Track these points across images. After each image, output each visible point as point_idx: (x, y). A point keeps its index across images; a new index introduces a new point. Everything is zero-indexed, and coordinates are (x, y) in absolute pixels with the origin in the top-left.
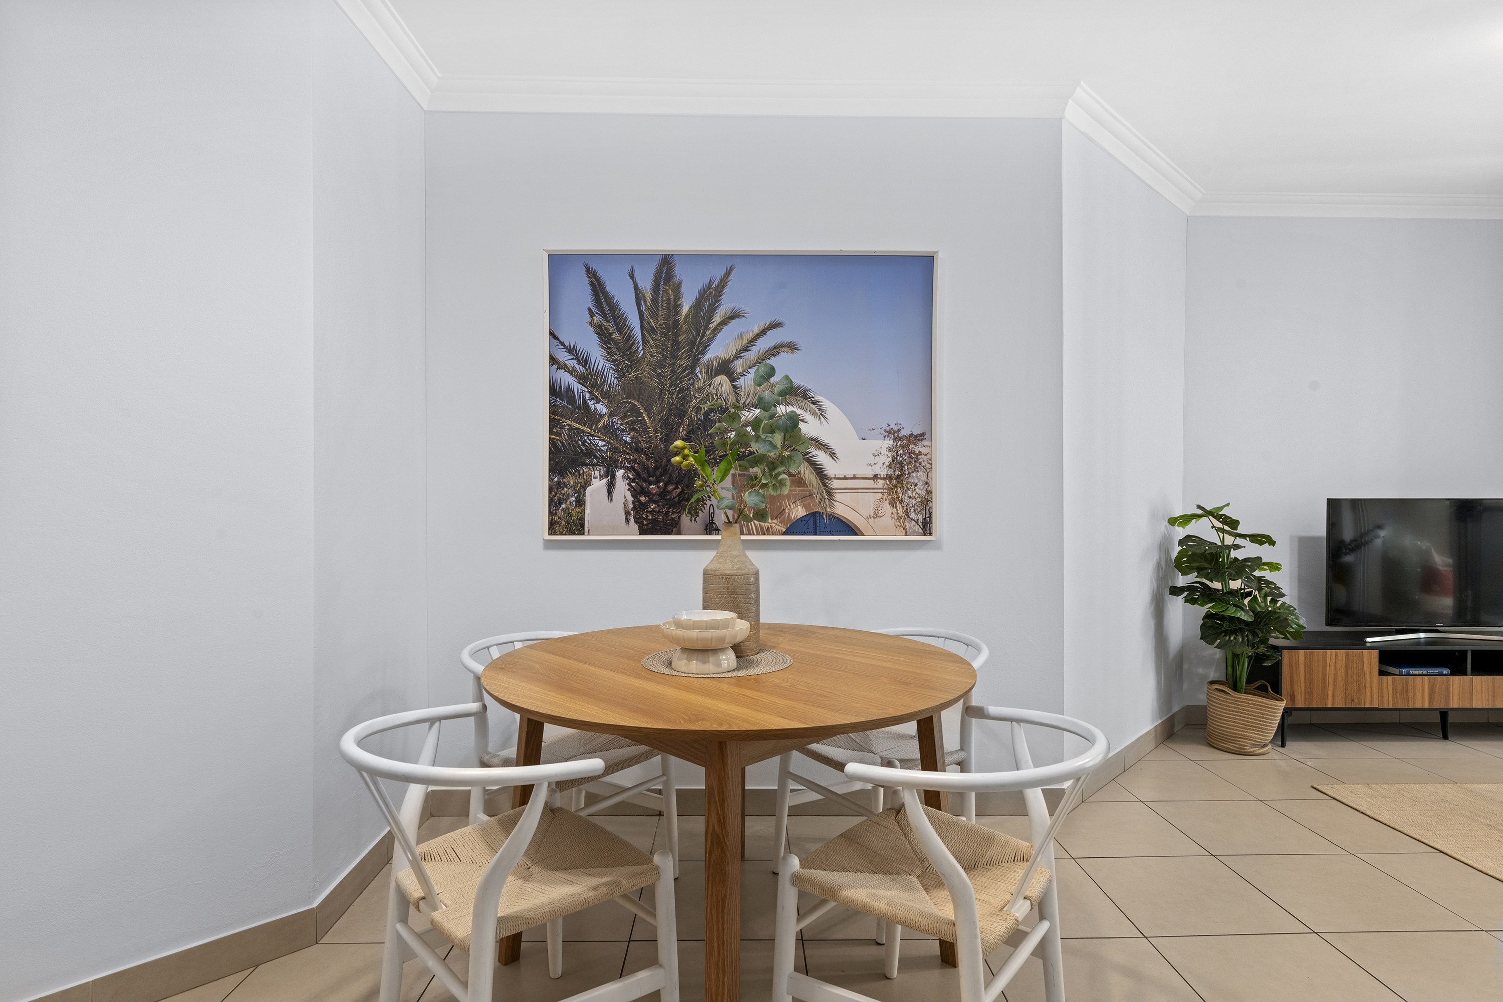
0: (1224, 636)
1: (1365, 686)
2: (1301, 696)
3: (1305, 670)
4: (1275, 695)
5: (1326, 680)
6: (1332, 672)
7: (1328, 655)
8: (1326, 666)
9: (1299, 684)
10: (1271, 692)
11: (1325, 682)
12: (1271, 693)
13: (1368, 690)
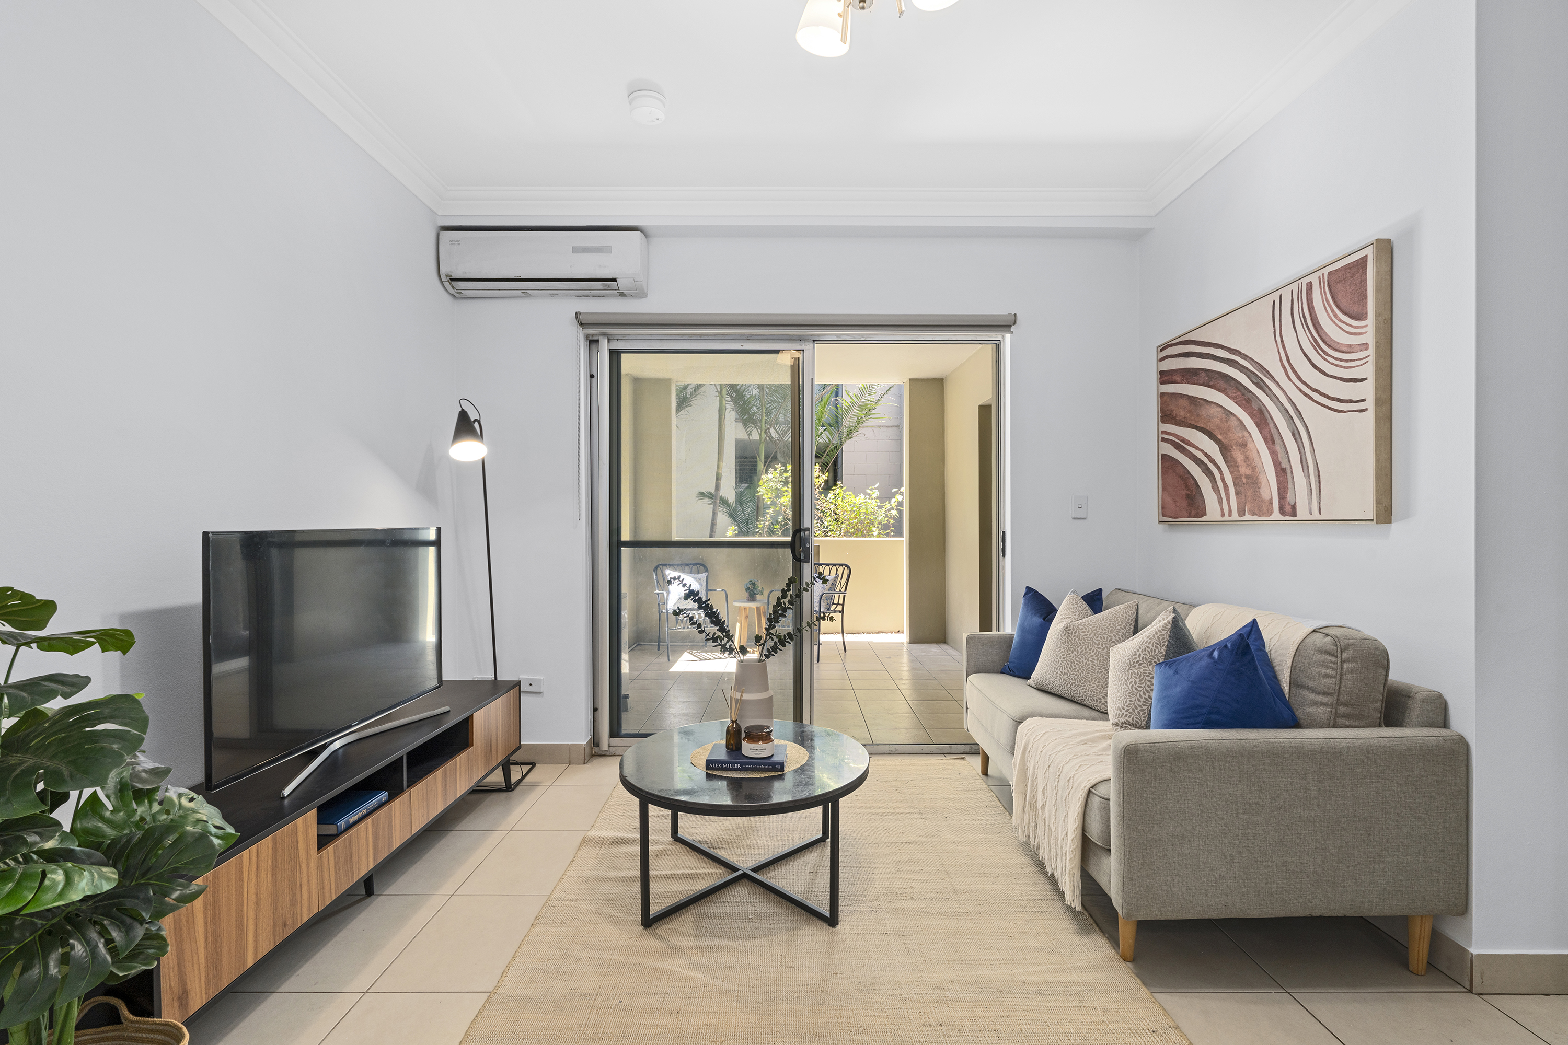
0: (25, 970)
1: (301, 885)
2: (200, 982)
3: (205, 918)
4: (144, 1023)
5: (244, 914)
6: (253, 890)
7: (244, 863)
8: (242, 885)
9: (195, 959)
10: (132, 1017)
11: (242, 921)
12: (132, 1022)
13: (305, 889)
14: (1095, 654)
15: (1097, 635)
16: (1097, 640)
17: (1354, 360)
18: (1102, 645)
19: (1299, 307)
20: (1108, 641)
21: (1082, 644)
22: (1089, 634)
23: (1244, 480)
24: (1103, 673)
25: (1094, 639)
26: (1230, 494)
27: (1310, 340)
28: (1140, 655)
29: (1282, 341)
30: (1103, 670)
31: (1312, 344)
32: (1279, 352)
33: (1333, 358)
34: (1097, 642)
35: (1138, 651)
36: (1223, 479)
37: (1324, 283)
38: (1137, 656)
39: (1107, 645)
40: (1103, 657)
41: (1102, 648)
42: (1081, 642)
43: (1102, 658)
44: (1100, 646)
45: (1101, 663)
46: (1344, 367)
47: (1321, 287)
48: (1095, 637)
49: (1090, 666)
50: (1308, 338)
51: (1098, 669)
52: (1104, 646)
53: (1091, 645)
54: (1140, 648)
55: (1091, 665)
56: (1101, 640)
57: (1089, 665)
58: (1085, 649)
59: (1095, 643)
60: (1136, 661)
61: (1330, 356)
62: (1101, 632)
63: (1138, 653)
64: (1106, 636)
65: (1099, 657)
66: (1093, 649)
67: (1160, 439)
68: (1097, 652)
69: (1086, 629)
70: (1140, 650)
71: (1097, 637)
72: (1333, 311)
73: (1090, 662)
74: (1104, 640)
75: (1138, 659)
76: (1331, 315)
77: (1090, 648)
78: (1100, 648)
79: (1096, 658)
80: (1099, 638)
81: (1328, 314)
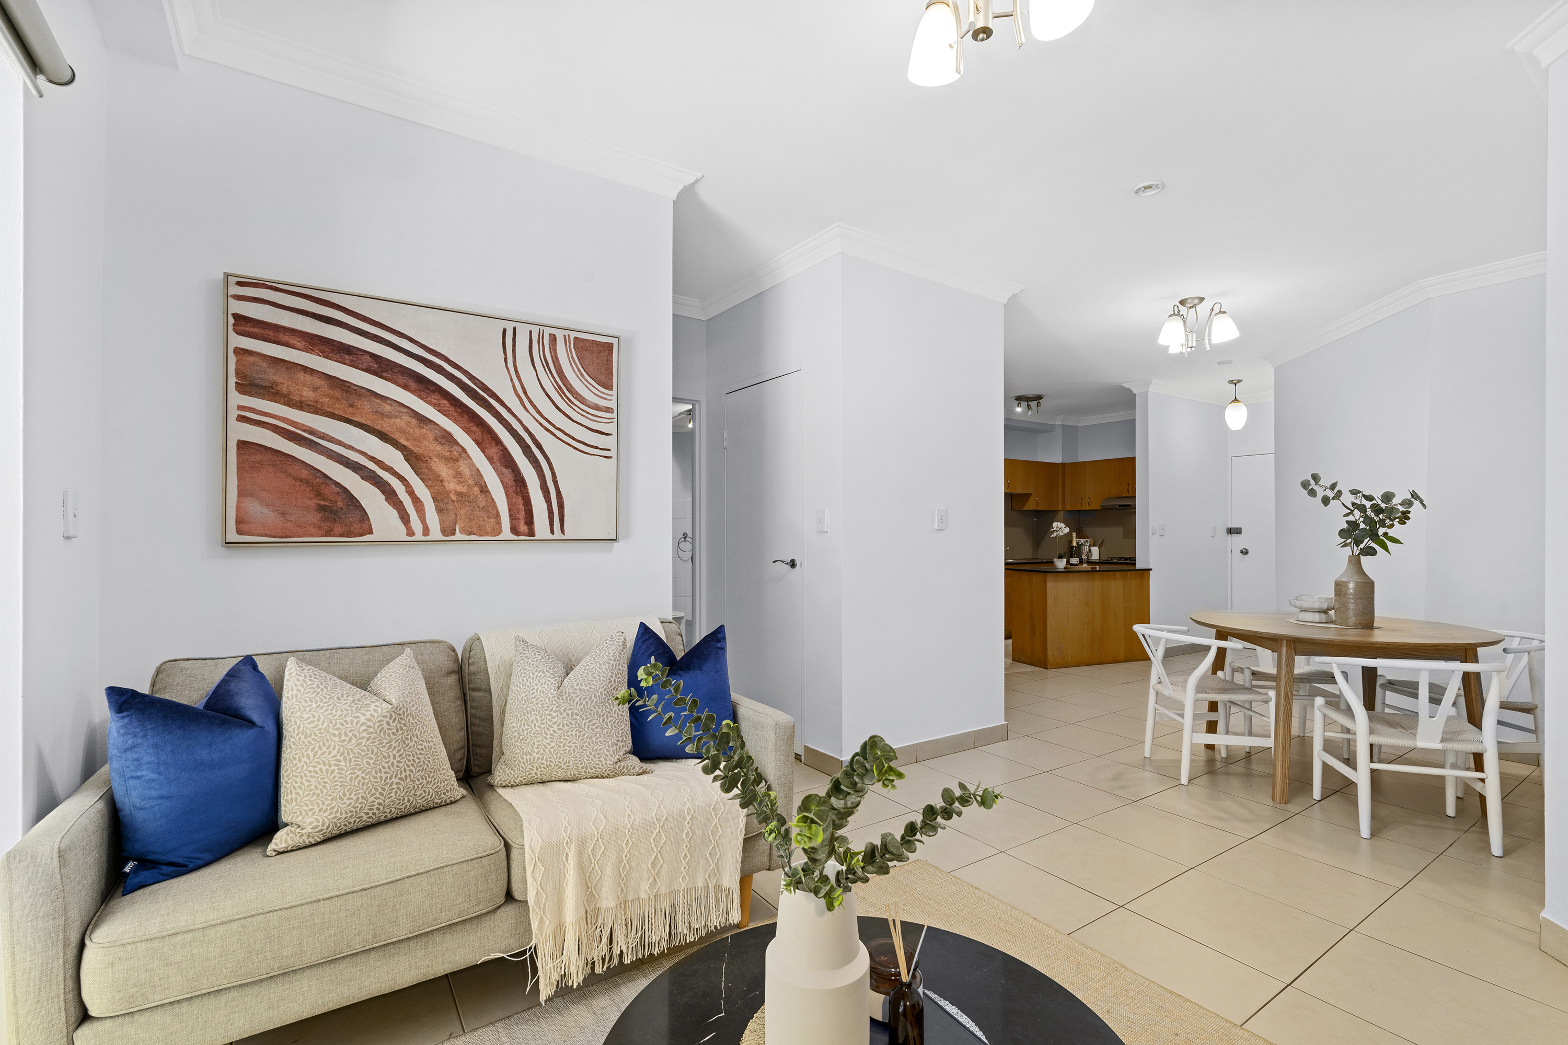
14: (338, 752)
15: (334, 722)
16: (337, 729)
17: (600, 417)
18: (346, 735)
19: (539, 349)
20: (354, 725)
21: (313, 742)
22: (320, 723)
23: (454, 497)
24: (360, 778)
25: (330, 730)
26: (426, 511)
27: (553, 384)
28: (615, 681)
29: (516, 371)
30: (359, 773)
31: (556, 389)
32: (512, 380)
33: (579, 408)
34: (337, 733)
35: (612, 677)
36: (411, 493)
37: (570, 343)
38: (613, 683)
39: (354, 732)
40: (353, 753)
41: (347, 739)
42: (310, 740)
43: (352, 755)
44: (343, 737)
45: (353, 763)
46: (591, 420)
47: (566, 345)
48: (331, 726)
49: (335, 774)
50: (551, 382)
51: (351, 774)
52: (350, 735)
53: (327, 740)
54: (612, 673)
55: (336, 771)
56: (343, 727)
57: (333, 772)
58: (320, 748)
59: (334, 735)
60: (613, 688)
61: (576, 406)
62: (341, 716)
63: (612, 679)
64: (349, 719)
65: (346, 754)
66: (333, 744)
67: (233, 413)
68: (341, 748)
69: (314, 716)
70: (614, 676)
71: (336, 724)
72: (579, 370)
73: (333, 767)
74: (348, 726)
75: (614, 685)
76: (578, 373)
77: (327, 744)
78: (344, 741)
79: (341, 758)
80: (338, 726)
81: (574, 371)
